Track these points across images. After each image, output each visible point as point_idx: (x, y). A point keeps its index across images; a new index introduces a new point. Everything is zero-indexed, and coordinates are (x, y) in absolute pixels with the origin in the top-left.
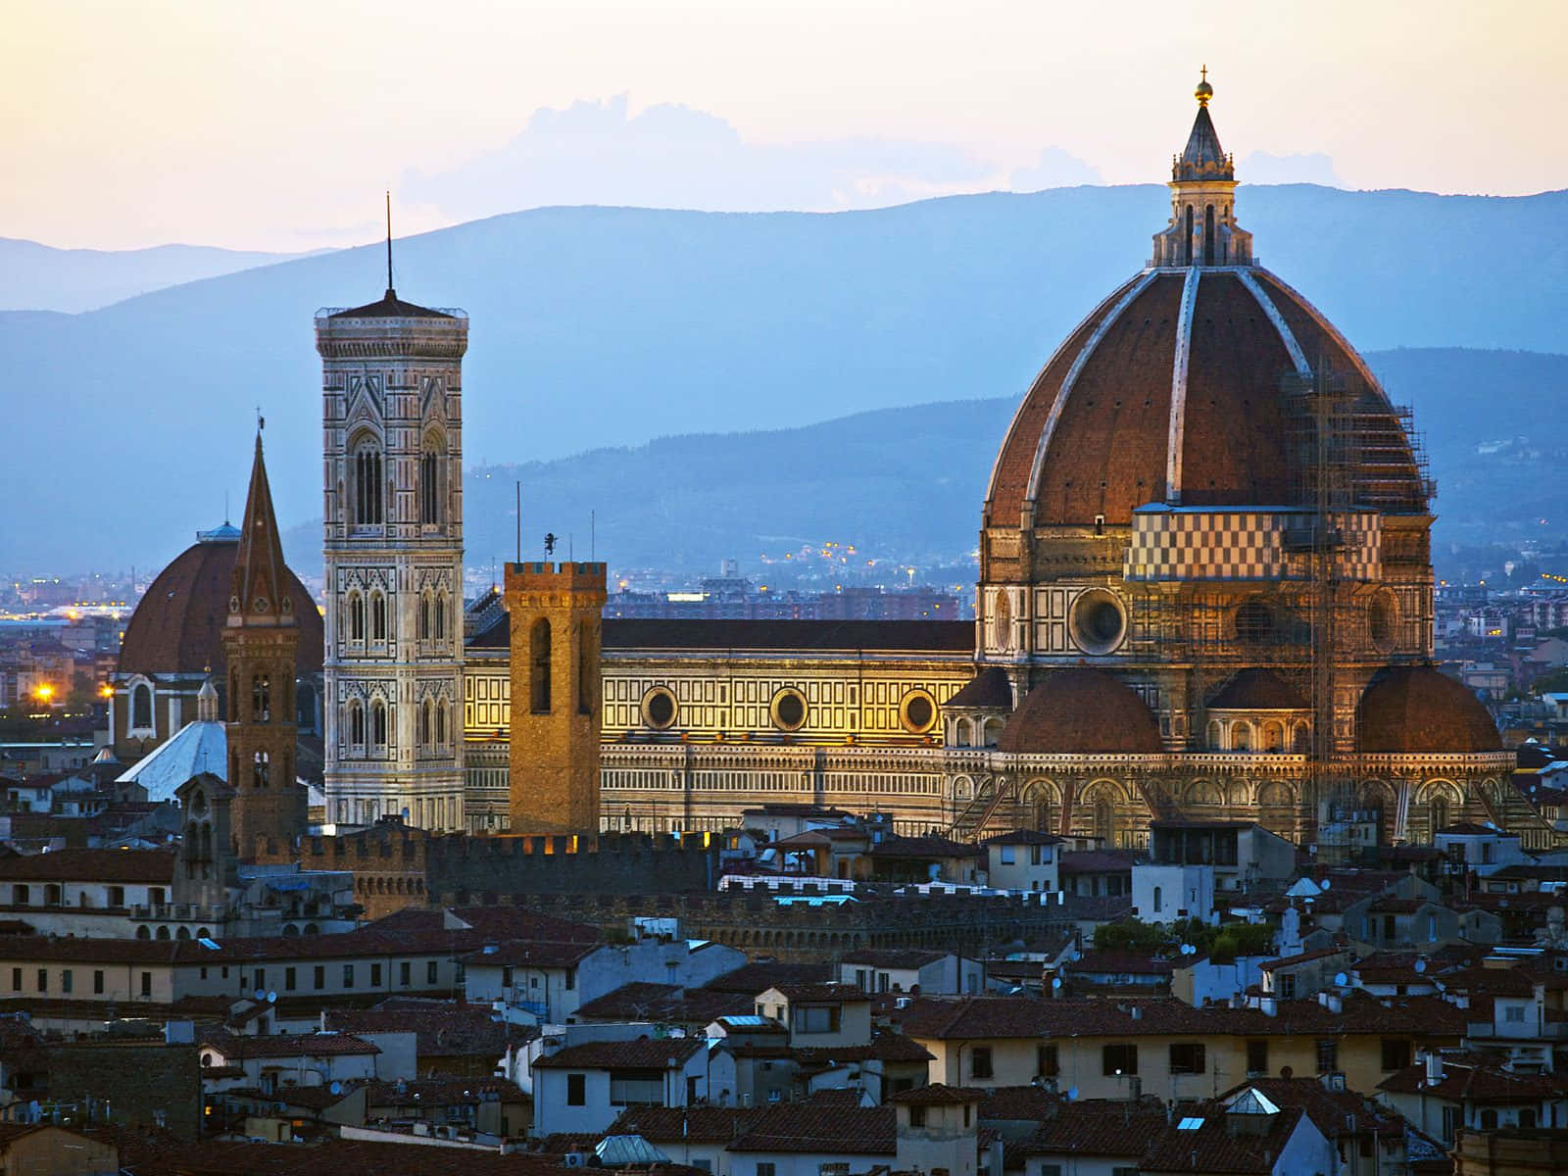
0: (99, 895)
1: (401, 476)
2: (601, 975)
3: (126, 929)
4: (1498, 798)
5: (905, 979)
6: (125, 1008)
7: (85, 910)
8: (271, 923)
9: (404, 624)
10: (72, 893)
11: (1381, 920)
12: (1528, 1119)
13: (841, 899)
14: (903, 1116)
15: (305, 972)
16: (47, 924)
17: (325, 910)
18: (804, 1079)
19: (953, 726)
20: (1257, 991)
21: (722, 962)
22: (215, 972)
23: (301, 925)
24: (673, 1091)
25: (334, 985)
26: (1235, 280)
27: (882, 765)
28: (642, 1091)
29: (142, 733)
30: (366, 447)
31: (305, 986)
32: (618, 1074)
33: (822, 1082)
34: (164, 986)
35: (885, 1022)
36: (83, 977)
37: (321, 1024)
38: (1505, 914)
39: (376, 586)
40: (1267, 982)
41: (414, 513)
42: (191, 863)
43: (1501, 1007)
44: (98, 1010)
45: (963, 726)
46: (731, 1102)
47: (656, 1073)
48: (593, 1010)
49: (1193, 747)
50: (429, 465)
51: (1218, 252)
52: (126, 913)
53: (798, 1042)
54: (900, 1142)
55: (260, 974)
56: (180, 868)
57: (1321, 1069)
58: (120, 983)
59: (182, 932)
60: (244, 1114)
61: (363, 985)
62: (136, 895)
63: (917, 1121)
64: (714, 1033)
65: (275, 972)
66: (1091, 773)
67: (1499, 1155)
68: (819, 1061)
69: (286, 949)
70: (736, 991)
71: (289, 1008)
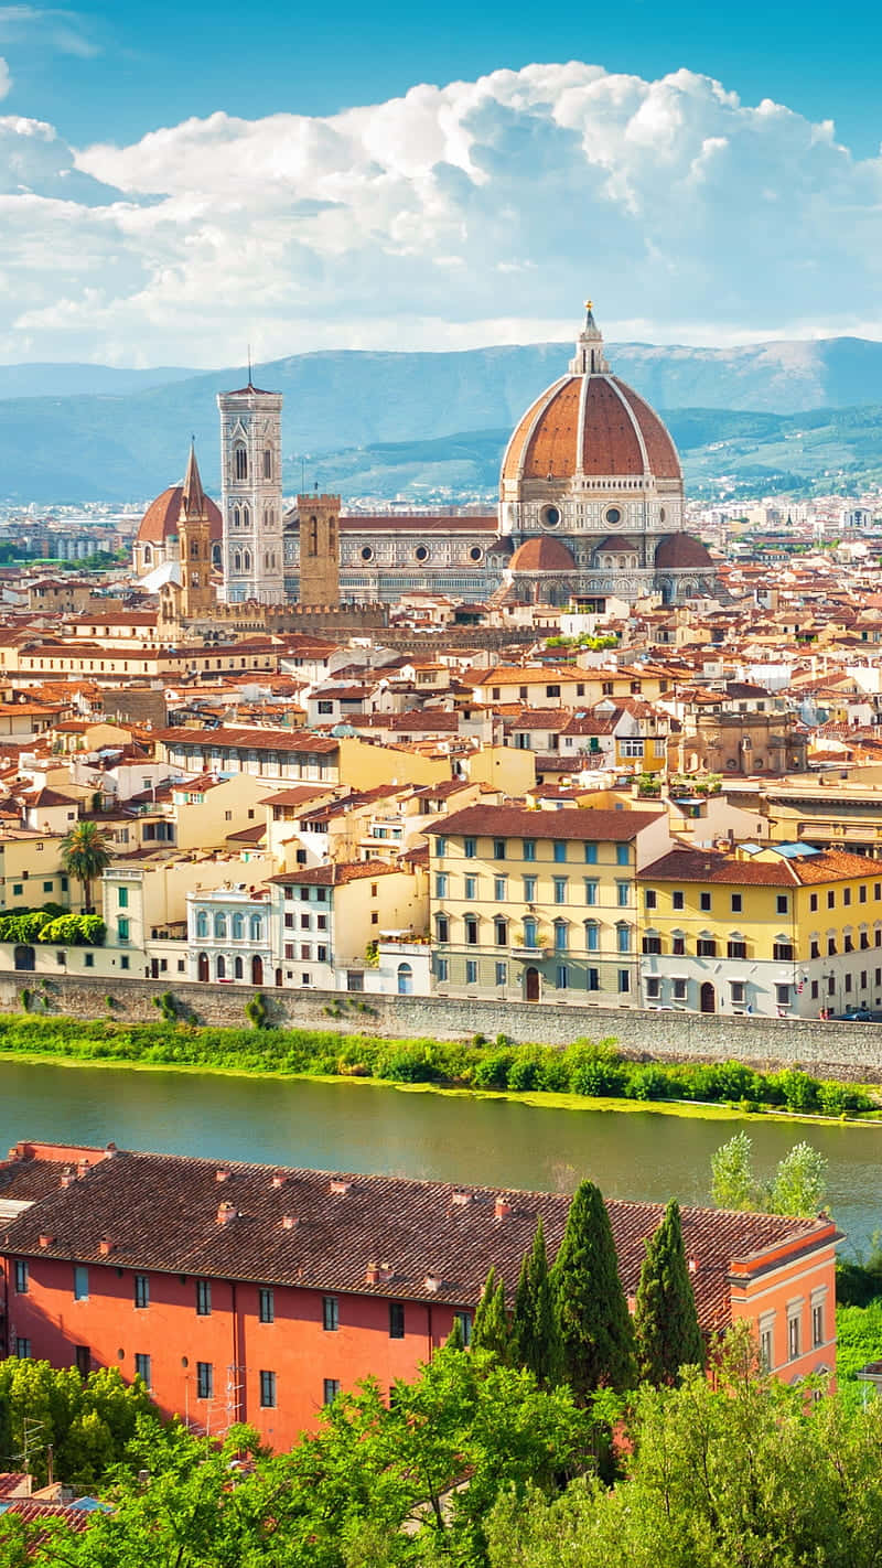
0: (126, 631)
1: (254, 460)
2: (336, 663)
3: (137, 645)
4: (712, 586)
5: (464, 661)
6: (137, 677)
7: (119, 638)
8: (199, 642)
9: (256, 519)
10: (114, 630)
11: (662, 635)
12: (716, 709)
13: (440, 630)
14: (461, 714)
15: (213, 661)
16: (105, 644)
17: (222, 636)
18: (421, 701)
19: (490, 560)
20: (609, 663)
21: (388, 655)
22: (175, 661)
23: (212, 643)
24: (366, 707)
25: (225, 667)
26: (604, 380)
27: (461, 576)
28: (353, 708)
29: (148, 565)
30: (240, 447)
31: (213, 667)
32: (343, 701)
33: (428, 703)
34: (154, 667)
35: (455, 678)
36: (119, 664)
37: (220, 681)
38: (712, 630)
39: (244, 503)
40: (614, 659)
41: (261, 475)
42: (165, 618)
43: (706, 665)
44: (125, 678)
45: (495, 559)
46: (390, 712)
47: (359, 701)
48: (335, 675)
49: (591, 567)
50: (267, 454)
51: (596, 368)
52: (137, 639)
53: (419, 687)
54: (460, 726)
55: (194, 663)
56: (160, 619)
57: (633, 692)
58: (136, 667)
59: (162, 646)
60: (185, 718)
61: (238, 667)
62: (142, 631)
63: (467, 716)
64: (384, 683)
65: (201, 662)
66: (547, 578)
67: (701, 723)
68: (428, 694)
69: (205, 652)
70: (395, 666)
71: (206, 676)
